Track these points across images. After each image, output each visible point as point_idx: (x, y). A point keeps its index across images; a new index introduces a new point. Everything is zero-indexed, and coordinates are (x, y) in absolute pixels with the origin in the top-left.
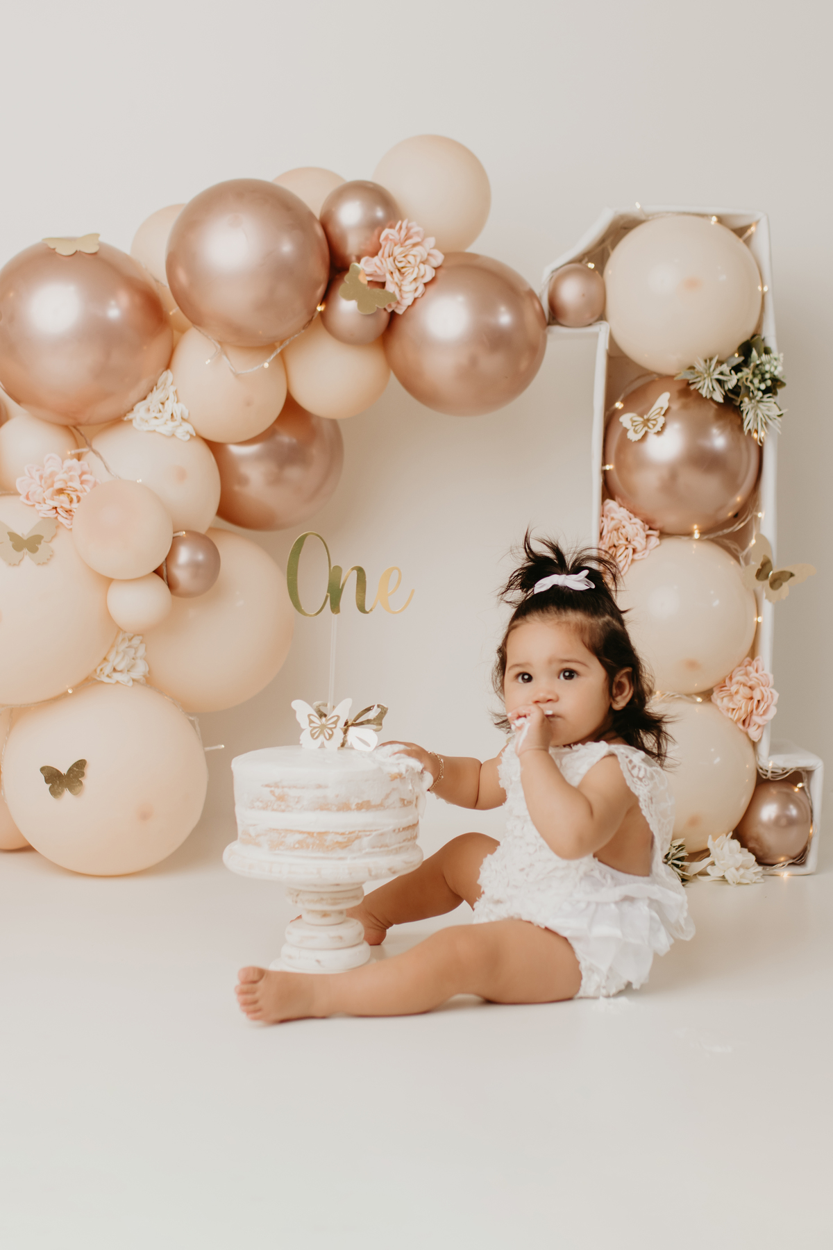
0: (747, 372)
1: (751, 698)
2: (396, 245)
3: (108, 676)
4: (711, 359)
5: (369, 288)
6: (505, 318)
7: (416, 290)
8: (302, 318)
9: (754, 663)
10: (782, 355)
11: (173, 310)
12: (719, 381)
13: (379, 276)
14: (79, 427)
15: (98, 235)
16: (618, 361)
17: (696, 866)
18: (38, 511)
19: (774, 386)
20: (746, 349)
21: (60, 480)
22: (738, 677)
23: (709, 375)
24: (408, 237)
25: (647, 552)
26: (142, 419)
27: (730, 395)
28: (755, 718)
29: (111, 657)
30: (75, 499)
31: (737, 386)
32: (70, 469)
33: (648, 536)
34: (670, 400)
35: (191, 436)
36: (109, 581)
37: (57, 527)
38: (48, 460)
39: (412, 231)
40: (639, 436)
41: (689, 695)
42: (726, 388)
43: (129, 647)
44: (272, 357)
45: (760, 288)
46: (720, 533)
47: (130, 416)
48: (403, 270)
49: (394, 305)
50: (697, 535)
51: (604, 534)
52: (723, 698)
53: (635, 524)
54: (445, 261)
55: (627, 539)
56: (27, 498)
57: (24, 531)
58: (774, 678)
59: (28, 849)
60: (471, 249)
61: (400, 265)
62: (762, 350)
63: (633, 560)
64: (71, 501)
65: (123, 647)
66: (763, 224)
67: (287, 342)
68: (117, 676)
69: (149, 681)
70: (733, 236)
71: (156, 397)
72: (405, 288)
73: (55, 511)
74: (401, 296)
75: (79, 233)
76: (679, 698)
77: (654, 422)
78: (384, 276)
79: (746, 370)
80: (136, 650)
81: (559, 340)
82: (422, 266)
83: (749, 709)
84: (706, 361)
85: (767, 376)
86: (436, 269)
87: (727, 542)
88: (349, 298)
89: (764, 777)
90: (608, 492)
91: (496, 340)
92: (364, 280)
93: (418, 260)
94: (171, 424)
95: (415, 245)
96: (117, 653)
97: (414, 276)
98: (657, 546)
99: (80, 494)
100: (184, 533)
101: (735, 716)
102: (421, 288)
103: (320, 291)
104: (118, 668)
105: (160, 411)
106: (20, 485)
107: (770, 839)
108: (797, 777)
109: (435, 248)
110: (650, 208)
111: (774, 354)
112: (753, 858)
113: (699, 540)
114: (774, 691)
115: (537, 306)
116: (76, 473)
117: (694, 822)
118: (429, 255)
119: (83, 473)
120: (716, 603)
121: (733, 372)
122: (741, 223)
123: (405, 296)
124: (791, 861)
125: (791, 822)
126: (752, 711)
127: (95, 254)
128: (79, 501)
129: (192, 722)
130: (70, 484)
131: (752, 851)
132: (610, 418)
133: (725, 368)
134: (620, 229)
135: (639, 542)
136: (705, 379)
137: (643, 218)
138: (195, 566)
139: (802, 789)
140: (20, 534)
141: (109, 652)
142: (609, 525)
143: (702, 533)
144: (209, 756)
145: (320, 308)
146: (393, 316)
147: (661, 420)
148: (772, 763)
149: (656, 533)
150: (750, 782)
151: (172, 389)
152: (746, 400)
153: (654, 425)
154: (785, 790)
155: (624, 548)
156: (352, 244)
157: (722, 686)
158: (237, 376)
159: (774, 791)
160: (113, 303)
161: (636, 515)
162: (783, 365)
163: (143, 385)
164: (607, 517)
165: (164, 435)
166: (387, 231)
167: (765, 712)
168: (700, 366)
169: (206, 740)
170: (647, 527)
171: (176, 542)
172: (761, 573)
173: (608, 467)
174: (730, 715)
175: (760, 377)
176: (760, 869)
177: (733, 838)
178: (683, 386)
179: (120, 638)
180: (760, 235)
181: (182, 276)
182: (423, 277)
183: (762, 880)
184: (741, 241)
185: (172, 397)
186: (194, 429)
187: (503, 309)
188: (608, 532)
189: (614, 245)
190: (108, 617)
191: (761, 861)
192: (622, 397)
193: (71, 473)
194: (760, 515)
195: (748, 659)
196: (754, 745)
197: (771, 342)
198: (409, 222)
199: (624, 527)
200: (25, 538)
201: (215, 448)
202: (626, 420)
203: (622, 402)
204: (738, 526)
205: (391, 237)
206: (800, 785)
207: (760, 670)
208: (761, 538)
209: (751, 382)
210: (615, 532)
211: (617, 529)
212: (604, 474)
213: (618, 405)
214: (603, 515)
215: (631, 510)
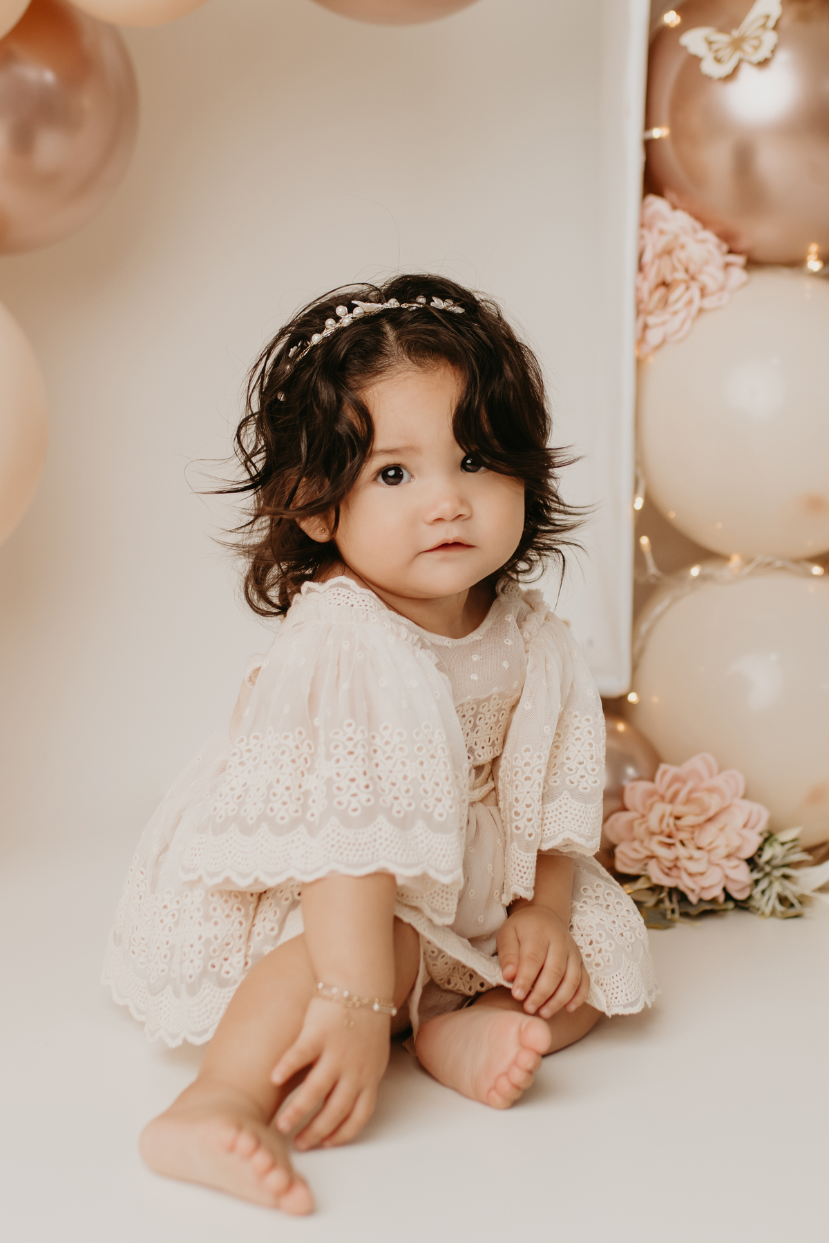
25: (727, 295)
33: (727, 265)
34: (781, 3)
40: (726, 69)
41: (797, 561)
50: (814, 265)
51: (647, 258)
53: (703, 241)
55: (687, 271)
63: (701, 311)
76: (783, 569)
77: (755, 42)
90: (652, 184)
98: (744, 284)
113: (815, 275)
117: (817, 796)
132: (658, 41)
135: (711, 275)
142: (654, 244)
143: (825, 260)
149: (740, 260)
153: (756, 48)
155: (682, 287)
161: (705, 223)
164: (651, 228)
170: (725, 247)
173: (657, 133)
188: (658, 257)
199: (683, 247)
202: (695, 40)
203: (679, 10)
210: (666, 263)
211: (668, 252)
212: (649, 145)
213: (671, 18)
214: (642, 225)
215: (698, 217)
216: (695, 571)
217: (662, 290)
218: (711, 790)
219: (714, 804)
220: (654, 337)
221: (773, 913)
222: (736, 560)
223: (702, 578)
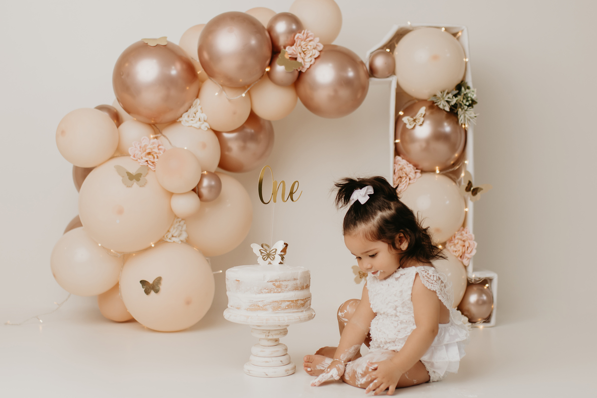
0: (460, 98)
1: (464, 246)
2: (302, 41)
3: (170, 239)
4: (444, 91)
5: (290, 60)
6: (351, 74)
7: (311, 61)
8: (259, 75)
9: (465, 230)
10: (475, 90)
11: (200, 71)
12: (447, 101)
13: (294, 55)
14: (156, 125)
15: (166, 37)
16: (401, 94)
18: (139, 163)
19: (473, 103)
20: (459, 87)
21: (149, 148)
22: (458, 236)
23: (443, 99)
24: (307, 37)
25: (416, 180)
26: (186, 121)
27: (453, 108)
28: (466, 255)
29: (171, 230)
30: (156, 157)
31: (456, 104)
32: (153, 143)
33: (416, 172)
34: (426, 110)
35: (208, 128)
36: (171, 194)
37: (148, 170)
38: (143, 139)
39: (309, 34)
40: (412, 127)
42: (451, 105)
43: (179, 225)
44: (246, 92)
45: (464, 60)
46: (448, 171)
47: (180, 119)
48: (305, 52)
49: (301, 68)
50: (438, 172)
51: (396, 171)
52: (451, 246)
53: (410, 167)
54: (324, 48)
55: (406, 174)
56: (134, 156)
57: (133, 171)
58: (475, 236)
59: (132, 321)
60: (334, 43)
61: (304, 50)
62: (466, 87)
63: (409, 183)
64: (154, 158)
65: (176, 225)
66: (465, 32)
67: (252, 85)
68: (174, 239)
69: (188, 242)
70: (452, 37)
71: (192, 110)
72: (306, 60)
73: (147, 163)
74: (305, 64)
75: (157, 37)
77: (418, 120)
78: (297, 55)
79: (459, 97)
80: (182, 227)
81: (374, 84)
82: (314, 50)
83: (464, 251)
84: (441, 92)
85: (469, 99)
86: (320, 51)
87: (451, 175)
88: (281, 65)
89: (471, 282)
90: (397, 152)
91: (347, 83)
92: (287, 57)
93: (312, 47)
94: (199, 123)
95: (310, 41)
96: (174, 228)
97: (310, 55)
98: (420, 177)
99: (158, 155)
100: (205, 172)
101: (457, 254)
102: (313, 60)
103: (268, 62)
104: (174, 235)
105: (194, 117)
106: (130, 151)
107: (474, 310)
108: (485, 281)
109: (319, 42)
110: (415, 25)
111: (472, 89)
112: (467, 319)
113: (439, 174)
114: (475, 242)
115: (365, 68)
116: (156, 145)
118: (317, 45)
119: (159, 146)
120: (448, 202)
121: (454, 97)
122: (454, 31)
123: (306, 64)
124: (484, 321)
125: (484, 303)
126: (465, 252)
127: (165, 46)
128: (157, 158)
129: (207, 260)
130: (154, 150)
131: (465, 315)
132: (398, 119)
133: (450, 95)
134: (400, 35)
135: (412, 175)
136: (441, 101)
137: (411, 29)
138: (210, 187)
139: (488, 287)
140: (131, 172)
141: (170, 228)
142: (398, 167)
143: (441, 171)
144: (215, 276)
145: (268, 69)
146: (300, 73)
147: (422, 119)
148: (473, 276)
149: (419, 171)
150: (464, 284)
151: (199, 107)
152: (460, 110)
153: (419, 122)
154: (480, 288)
155: (405, 178)
156: (282, 41)
157: (450, 240)
158: (229, 100)
159: (475, 288)
160: (173, 67)
161: (410, 162)
162: (476, 94)
163: (187, 105)
164: (397, 164)
165: (196, 128)
166: (298, 35)
167: (471, 252)
168: (439, 95)
169: (214, 268)
170: (415, 168)
171: (202, 176)
172: (468, 189)
173: (397, 141)
174: (454, 254)
175: (466, 99)
176: (470, 324)
177: (457, 310)
178: (430, 104)
179: (175, 221)
180: (464, 37)
181: (206, 56)
182: (314, 55)
183: (471, 329)
184: (455, 39)
185: (199, 110)
186: (210, 125)
187: (350, 69)
188: (399, 171)
189: (397, 42)
190: (171, 210)
191: (470, 321)
192: (402, 109)
193: (154, 145)
194: (466, 162)
195: (462, 228)
196: (465, 267)
197: (470, 84)
198: (308, 31)
199: (405, 168)
200: (134, 175)
201: (218, 134)
202: (405, 120)
203: (403, 111)
204: (457, 167)
205: (300, 37)
206: (487, 285)
207: (468, 233)
208: (467, 173)
209: (462, 102)
210: (401, 171)
211: (401, 169)
212: (396, 144)
213: (401, 113)
214: (395, 163)
215: (408, 161)
217: (400, 179)
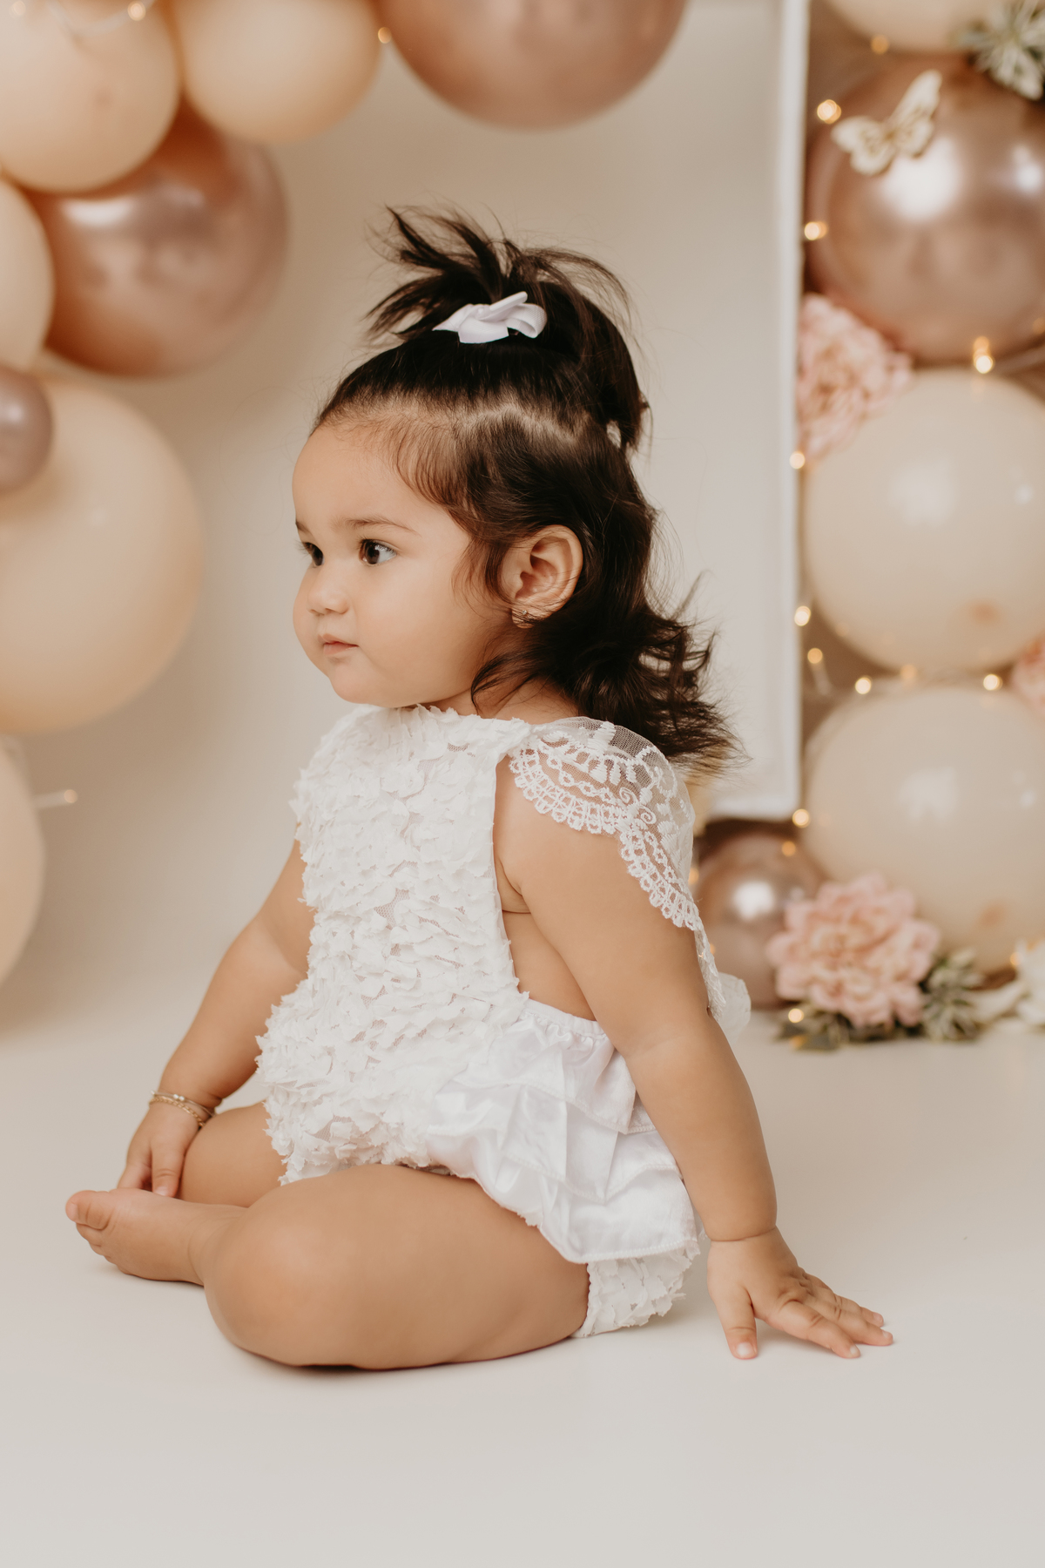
12: (1033, 51)
16: (830, 38)
17: (992, 1003)
23: (1016, 38)
25: (891, 398)
33: (890, 369)
34: (942, 91)
40: (879, 163)
46: (1024, 362)
50: (984, 363)
51: (809, 360)
52: (1033, 679)
53: (865, 343)
55: (848, 373)
63: (864, 415)
84: (1008, 11)
87: (1035, 378)
90: (812, 282)
98: (910, 387)
113: (987, 374)
117: (992, 917)
120: (1025, 495)
132: (815, 137)
135: (874, 377)
136: (1006, 48)
142: (814, 346)
143: (1000, 356)
144: (44, 817)
149: (902, 362)
153: (910, 139)
155: (845, 390)
157: (1033, 656)
161: (867, 322)
164: (811, 330)
168: (997, 20)
169: (38, 780)
170: (890, 347)
178: (958, 64)
188: (818, 360)
192: (834, 97)
199: (843, 349)
201: (42, 205)
202: (852, 135)
210: (827, 361)
211: (829, 354)
212: (807, 247)
213: (828, 111)
214: (802, 328)
215: (860, 316)
216: (863, 685)
217: (822, 395)
218: (878, 911)
219: (881, 925)
220: (816, 443)
221: (946, 1038)
222: (908, 674)
223: (872, 695)
